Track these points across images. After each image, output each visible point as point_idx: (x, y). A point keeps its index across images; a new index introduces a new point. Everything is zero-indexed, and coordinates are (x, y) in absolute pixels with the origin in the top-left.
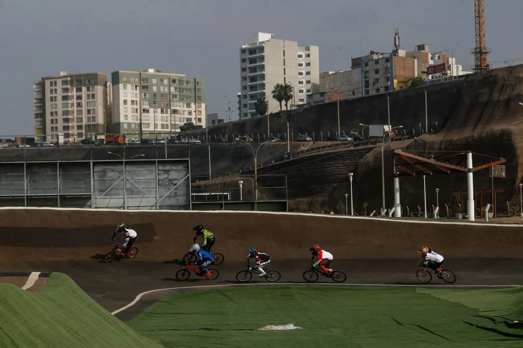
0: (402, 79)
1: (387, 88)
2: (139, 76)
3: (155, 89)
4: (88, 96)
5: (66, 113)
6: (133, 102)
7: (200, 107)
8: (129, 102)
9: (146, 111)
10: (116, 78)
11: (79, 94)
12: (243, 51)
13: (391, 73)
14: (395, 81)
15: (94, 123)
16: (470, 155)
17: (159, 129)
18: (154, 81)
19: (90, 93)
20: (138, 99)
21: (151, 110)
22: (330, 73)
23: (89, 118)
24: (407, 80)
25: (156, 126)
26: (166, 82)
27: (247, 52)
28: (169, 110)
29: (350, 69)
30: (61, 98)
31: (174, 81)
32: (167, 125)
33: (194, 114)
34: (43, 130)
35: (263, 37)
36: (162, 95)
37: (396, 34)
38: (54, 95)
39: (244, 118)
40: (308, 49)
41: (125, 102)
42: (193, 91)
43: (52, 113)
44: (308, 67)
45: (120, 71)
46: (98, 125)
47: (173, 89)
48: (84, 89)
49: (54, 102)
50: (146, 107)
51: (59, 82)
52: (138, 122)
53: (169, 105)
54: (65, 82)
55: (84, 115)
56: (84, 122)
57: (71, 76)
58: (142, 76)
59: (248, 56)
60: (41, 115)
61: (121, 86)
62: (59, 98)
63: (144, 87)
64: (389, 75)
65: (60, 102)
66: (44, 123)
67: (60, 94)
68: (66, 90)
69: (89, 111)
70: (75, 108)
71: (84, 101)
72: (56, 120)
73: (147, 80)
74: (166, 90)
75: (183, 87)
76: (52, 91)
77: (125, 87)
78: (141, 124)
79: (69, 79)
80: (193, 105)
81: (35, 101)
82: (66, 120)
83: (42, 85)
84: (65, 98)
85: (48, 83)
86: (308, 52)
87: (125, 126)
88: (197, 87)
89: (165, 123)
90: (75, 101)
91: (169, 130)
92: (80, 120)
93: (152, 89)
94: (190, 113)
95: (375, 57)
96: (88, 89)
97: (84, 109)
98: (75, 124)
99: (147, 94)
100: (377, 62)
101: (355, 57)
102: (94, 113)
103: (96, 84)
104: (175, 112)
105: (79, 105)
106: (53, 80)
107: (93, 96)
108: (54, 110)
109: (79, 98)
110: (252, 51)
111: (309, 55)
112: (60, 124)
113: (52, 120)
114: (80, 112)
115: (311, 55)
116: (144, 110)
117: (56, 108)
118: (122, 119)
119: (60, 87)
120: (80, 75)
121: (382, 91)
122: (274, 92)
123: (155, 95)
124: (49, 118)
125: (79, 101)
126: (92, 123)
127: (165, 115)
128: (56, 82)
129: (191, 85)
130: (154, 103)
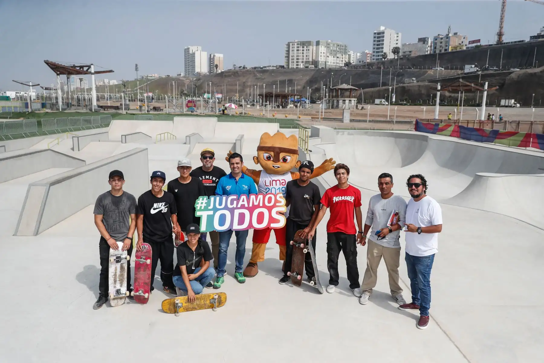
0: (453, 46)
1: (446, 50)
2: (326, 43)
3: (332, 48)
4: (307, 50)
5: (298, 56)
6: (324, 53)
7: (346, 56)
8: (322, 53)
9: (328, 57)
10: (318, 43)
11: (303, 49)
12: (375, 33)
13: (449, 43)
14: (450, 47)
15: (308, 60)
16: (487, 83)
17: (332, 64)
18: (331, 45)
19: (308, 49)
20: (325, 52)
21: (330, 56)
22: (407, 44)
23: (306, 58)
24: (456, 46)
25: (331, 62)
26: (335, 46)
27: (377, 34)
28: (336, 57)
29: (417, 42)
30: (296, 50)
31: (338, 45)
32: (335, 63)
33: (344, 59)
34: (288, 62)
35: (382, 28)
36: (334, 51)
37: (449, 27)
38: (293, 49)
39: (373, 61)
40: (398, 34)
41: (321, 52)
42: (344, 50)
43: (292, 56)
44: (397, 41)
45: (320, 41)
46: (310, 61)
47: (338, 49)
48: (305, 47)
49: (293, 52)
50: (328, 55)
51: (296, 44)
52: (325, 61)
53: (336, 55)
54: (298, 44)
55: (305, 57)
56: (305, 60)
57: (300, 42)
58: (328, 43)
59: (377, 36)
60: (288, 57)
61: (320, 46)
62: (295, 50)
63: (328, 47)
64: (447, 44)
65: (295, 51)
66: (288, 60)
67: (295, 49)
68: (298, 47)
69: (307, 56)
70: (301, 55)
71: (305, 52)
72: (294, 59)
73: (329, 44)
74: (335, 49)
75: (341, 48)
76: (292, 47)
77: (321, 47)
78: (326, 62)
79: (299, 43)
80: (344, 55)
81: (285, 51)
82: (298, 59)
83: (288, 45)
84: (298, 50)
85: (291, 44)
86: (398, 35)
87: (321, 62)
88: (346, 48)
89: (334, 62)
90: (301, 52)
91: (335, 65)
92: (303, 59)
93: (331, 48)
94: (343, 58)
95: (441, 37)
96: (307, 47)
97: (305, 55)
98: (301, 61)
99: (329, 50)
100: (442, 39)
101: (420, 38)
102: (309, 56)
103: (310, 45)
104: (338, 57)
105: (303, 53)
106: (293, 43)
107: (309, 50)
108: (293, 55)
109: (303, 50)
110: (379, 34)
111: (398, 36)
112: (295, 61)
113: (292, 59)
114: (303, 56)
115: (399, 37)
116: (327, 56)
117: (294, 54)
118: (320, 60)
119: (296, 46)
120: (304, 42)
121: (443, 51)
122: (392, 50)
123: (331, 50)
124: (291, 58)
125: (303, 52)
126: (307, 60)
127: (334, 59)
128: (294, 44)
129: (344, 48)
130: (331, 54)
